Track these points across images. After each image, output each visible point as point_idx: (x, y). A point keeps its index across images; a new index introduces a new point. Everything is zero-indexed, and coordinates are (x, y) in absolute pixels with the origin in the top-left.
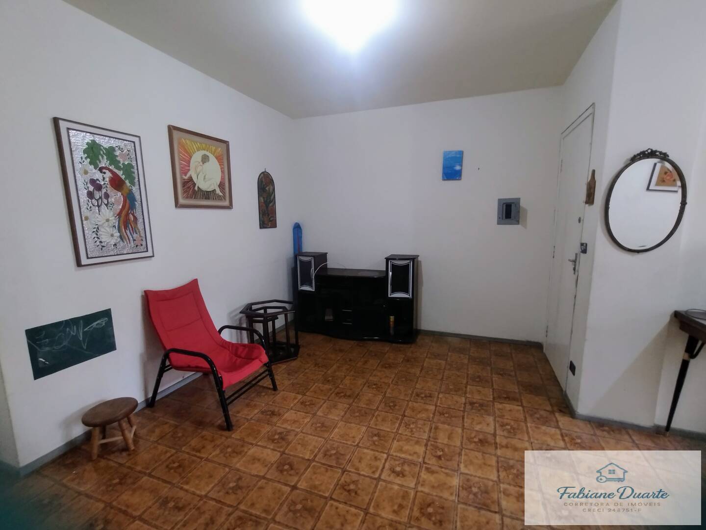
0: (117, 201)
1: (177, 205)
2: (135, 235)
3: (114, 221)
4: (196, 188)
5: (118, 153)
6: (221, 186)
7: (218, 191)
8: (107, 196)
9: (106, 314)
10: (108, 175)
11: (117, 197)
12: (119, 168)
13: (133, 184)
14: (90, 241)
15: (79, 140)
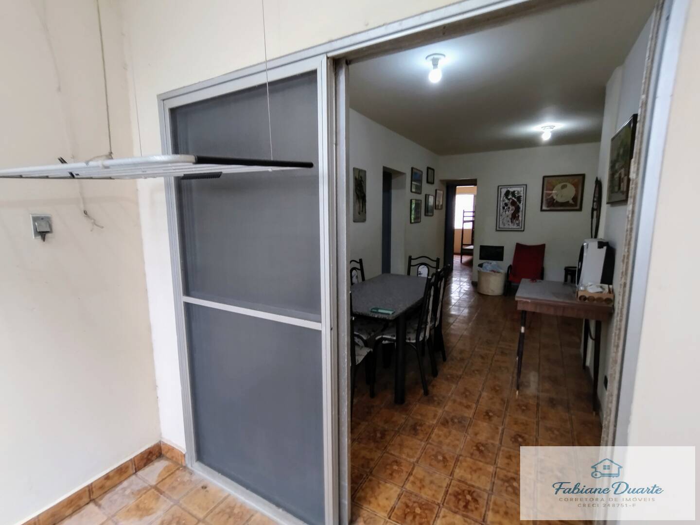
0: (512, 210)
1: (542, 210)
2: (517, 222)
3: (510, 216)
4: (555, 201)
5: (516, 192)
6: (575, 199)
7: (571, 202)
8: (509, 208)
9: (502, 248)
10: (511, 201)
11: (512, 208)
12: (515, 198)
13: (520, 203)
14: (501, 222)
15: (504, 191)
